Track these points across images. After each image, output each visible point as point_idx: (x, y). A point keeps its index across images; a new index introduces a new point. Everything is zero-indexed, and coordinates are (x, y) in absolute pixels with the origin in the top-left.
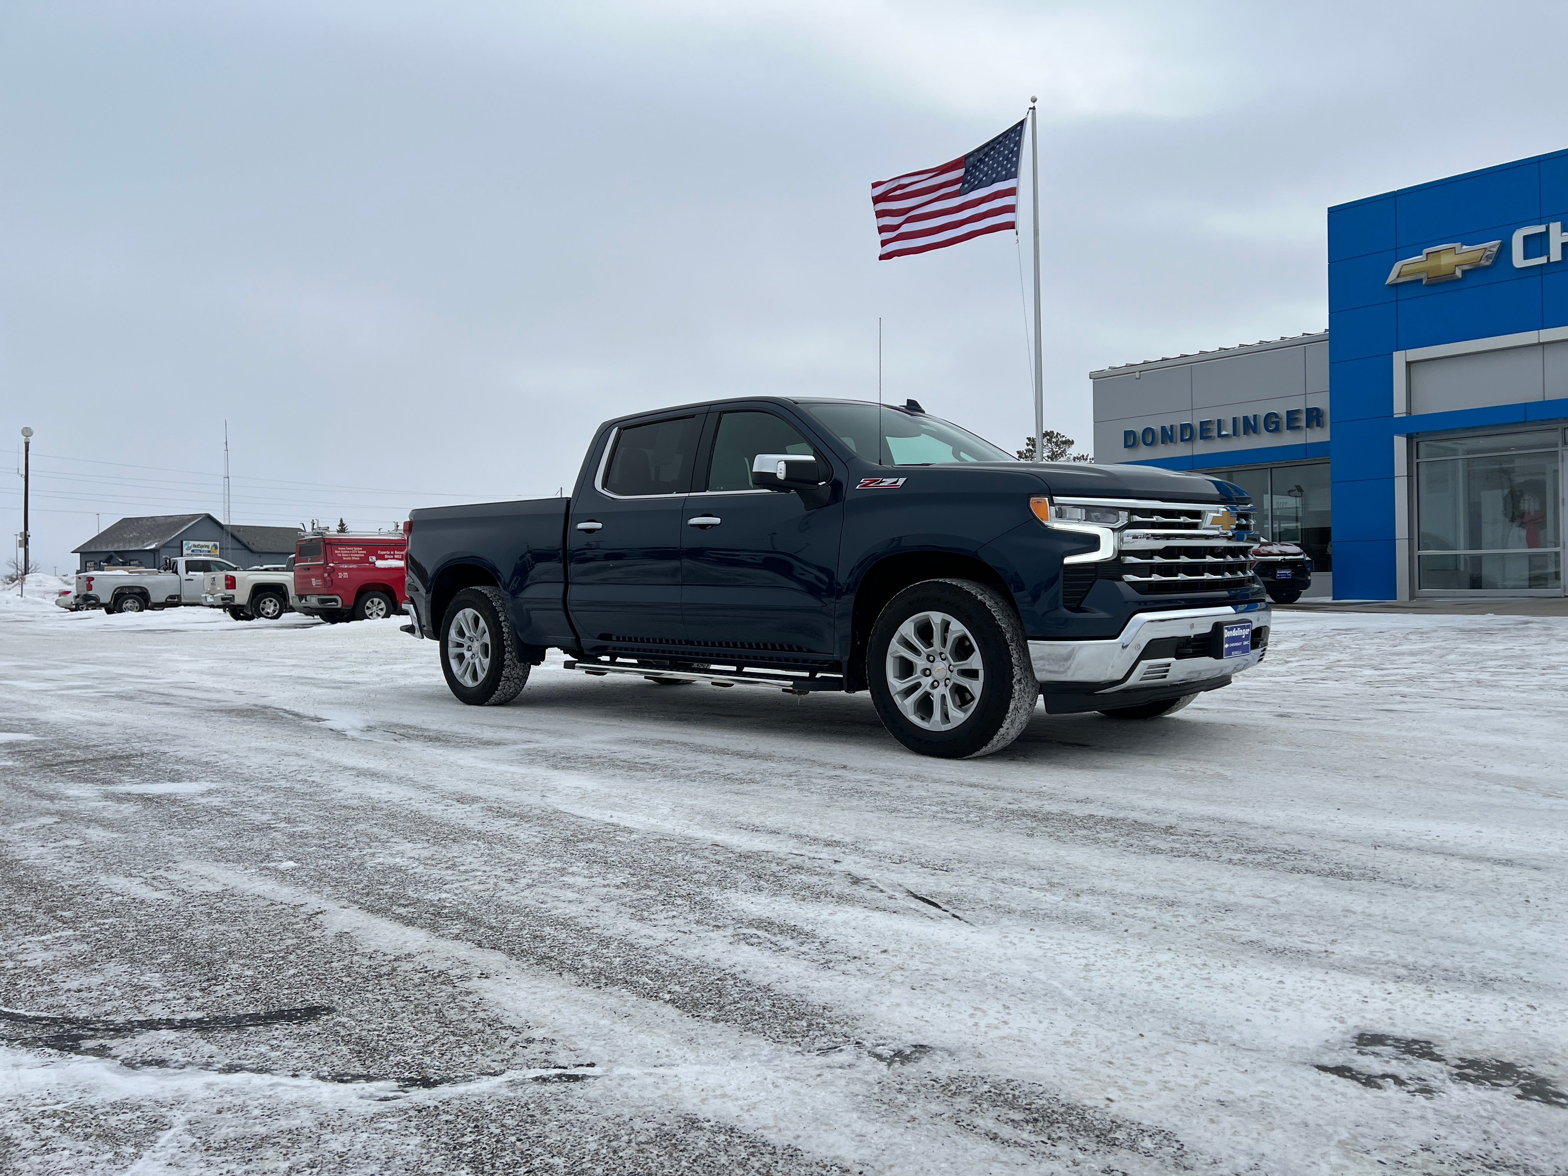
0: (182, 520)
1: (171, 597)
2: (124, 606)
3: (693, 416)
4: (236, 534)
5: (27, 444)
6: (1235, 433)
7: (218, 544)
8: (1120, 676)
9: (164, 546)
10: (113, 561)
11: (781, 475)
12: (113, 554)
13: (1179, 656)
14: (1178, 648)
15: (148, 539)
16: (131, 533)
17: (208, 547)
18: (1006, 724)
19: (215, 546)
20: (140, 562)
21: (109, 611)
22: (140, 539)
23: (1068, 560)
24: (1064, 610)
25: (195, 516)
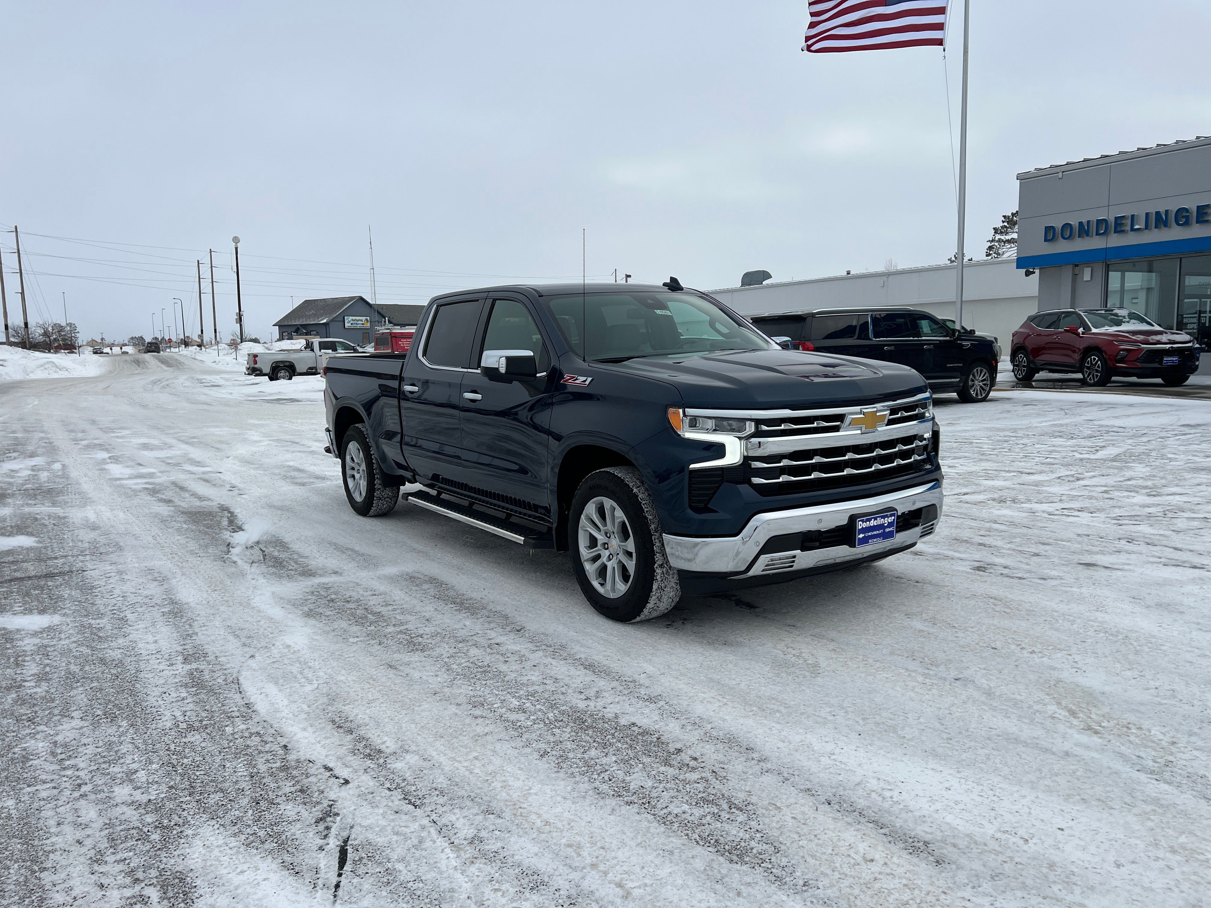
0: (342, 302)
1: (310, 368)
2: (279, 375)
3: (478, 300)
4: (380, 311)
5: (236, 249)
6: (1147, 227)
7: (368, 318)
8: (743, 568)
9: (332, 321)
10: (300, 332)
11: (503, 370)
12: (300, 327)
13: (804, 548)
14: (803, 542)
15: (321, 316)
16: (310, 311)
17: (362, 320)
18: (652, 601)
19: (367, 320)
20: (317, 333)
21: (271, 379)
22: (318, 316)
23: (692, 466)
24: (689, 511)
25: (352, 298)
